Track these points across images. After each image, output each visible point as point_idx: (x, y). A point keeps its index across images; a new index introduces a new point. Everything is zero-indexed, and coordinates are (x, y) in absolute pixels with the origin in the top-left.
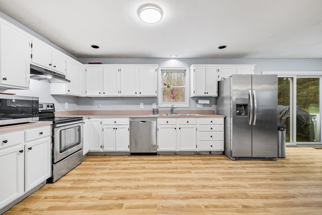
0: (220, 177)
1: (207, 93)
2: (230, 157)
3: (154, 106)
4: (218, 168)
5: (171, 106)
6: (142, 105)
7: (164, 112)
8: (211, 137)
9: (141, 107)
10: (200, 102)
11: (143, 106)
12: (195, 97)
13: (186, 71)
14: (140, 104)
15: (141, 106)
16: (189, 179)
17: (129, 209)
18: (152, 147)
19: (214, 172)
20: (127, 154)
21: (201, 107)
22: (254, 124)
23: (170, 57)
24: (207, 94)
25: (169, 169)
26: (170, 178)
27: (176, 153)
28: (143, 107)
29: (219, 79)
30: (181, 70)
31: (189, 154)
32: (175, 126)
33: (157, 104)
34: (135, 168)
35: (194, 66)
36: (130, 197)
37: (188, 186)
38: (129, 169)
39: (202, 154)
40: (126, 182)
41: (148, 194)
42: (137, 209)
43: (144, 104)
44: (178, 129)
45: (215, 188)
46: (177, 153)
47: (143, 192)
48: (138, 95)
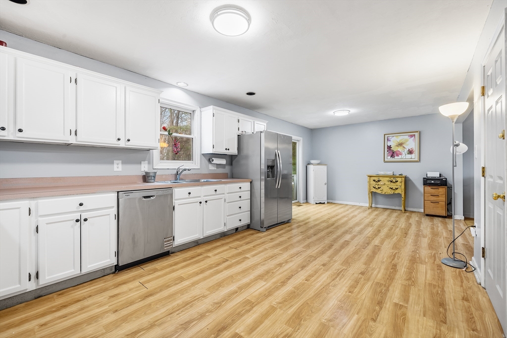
0: (276, 251)
1: (228, 149)
2: (261, 229)
3: (145, 168)
4: (263, 243)
5: (177, 168)
6: (118, 164)
7: (164, 177)
8: (240, 208)
9: (116, 169)
10: (216, 161)
11: (120, 166)
12: (215, 154)
13: (196, 112)
14: (113, 163)
15: (115, 166)
16: (258, 264)
17: (252, 332)
18: (166, 242)
19: (266, 249)
20: (108, 271)
21: (214, 168)
22: (279, 187)
23: (176, 85)
24: (227, 151)
25: (219, 264)
26: (238, 274)
27: (197, 242)
28: (120, 169)
29: (240, 133)
30: (188, 110)
31: (214, 239)
32: (199, 200)
33: (150, 162)
34: (167, 286)
35: (213, 109)
36: (230, 321)
37: (268, 272)
38: (157, 293)
39: (228, 234)
40: (186, 309)
41: (244, 303)
42: (261, 324)
43: (122, 163)
44: (203, 202)
45: (288, 262)
46: (199, 242)
47: (235, 304)
48: (122, 144)
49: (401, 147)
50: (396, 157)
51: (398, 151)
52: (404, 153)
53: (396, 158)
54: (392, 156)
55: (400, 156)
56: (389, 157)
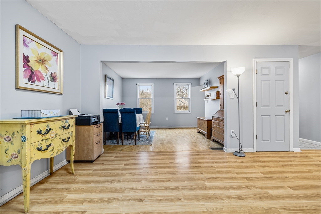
49: (43, 66)
50: (37, 83)
51: (40, 72)
52: (46, 77)
53: (38, 85)
54: (31, 79)
55: (42, 81)
56: (26, 80)
